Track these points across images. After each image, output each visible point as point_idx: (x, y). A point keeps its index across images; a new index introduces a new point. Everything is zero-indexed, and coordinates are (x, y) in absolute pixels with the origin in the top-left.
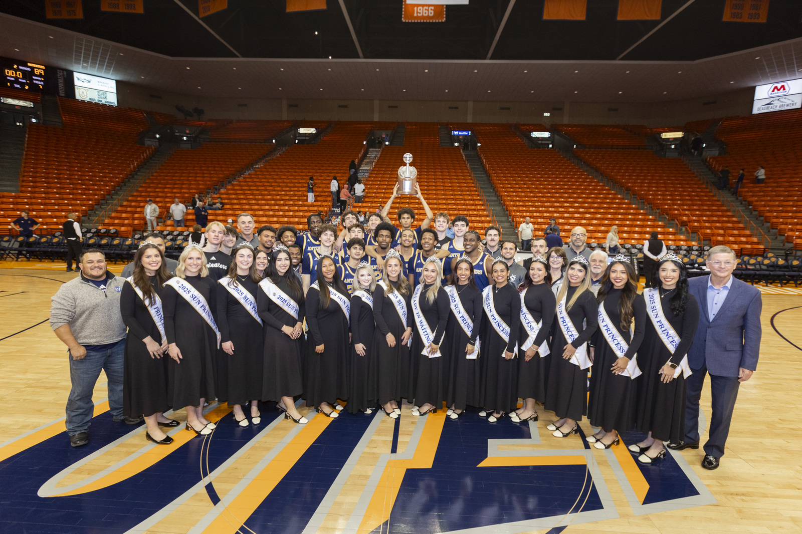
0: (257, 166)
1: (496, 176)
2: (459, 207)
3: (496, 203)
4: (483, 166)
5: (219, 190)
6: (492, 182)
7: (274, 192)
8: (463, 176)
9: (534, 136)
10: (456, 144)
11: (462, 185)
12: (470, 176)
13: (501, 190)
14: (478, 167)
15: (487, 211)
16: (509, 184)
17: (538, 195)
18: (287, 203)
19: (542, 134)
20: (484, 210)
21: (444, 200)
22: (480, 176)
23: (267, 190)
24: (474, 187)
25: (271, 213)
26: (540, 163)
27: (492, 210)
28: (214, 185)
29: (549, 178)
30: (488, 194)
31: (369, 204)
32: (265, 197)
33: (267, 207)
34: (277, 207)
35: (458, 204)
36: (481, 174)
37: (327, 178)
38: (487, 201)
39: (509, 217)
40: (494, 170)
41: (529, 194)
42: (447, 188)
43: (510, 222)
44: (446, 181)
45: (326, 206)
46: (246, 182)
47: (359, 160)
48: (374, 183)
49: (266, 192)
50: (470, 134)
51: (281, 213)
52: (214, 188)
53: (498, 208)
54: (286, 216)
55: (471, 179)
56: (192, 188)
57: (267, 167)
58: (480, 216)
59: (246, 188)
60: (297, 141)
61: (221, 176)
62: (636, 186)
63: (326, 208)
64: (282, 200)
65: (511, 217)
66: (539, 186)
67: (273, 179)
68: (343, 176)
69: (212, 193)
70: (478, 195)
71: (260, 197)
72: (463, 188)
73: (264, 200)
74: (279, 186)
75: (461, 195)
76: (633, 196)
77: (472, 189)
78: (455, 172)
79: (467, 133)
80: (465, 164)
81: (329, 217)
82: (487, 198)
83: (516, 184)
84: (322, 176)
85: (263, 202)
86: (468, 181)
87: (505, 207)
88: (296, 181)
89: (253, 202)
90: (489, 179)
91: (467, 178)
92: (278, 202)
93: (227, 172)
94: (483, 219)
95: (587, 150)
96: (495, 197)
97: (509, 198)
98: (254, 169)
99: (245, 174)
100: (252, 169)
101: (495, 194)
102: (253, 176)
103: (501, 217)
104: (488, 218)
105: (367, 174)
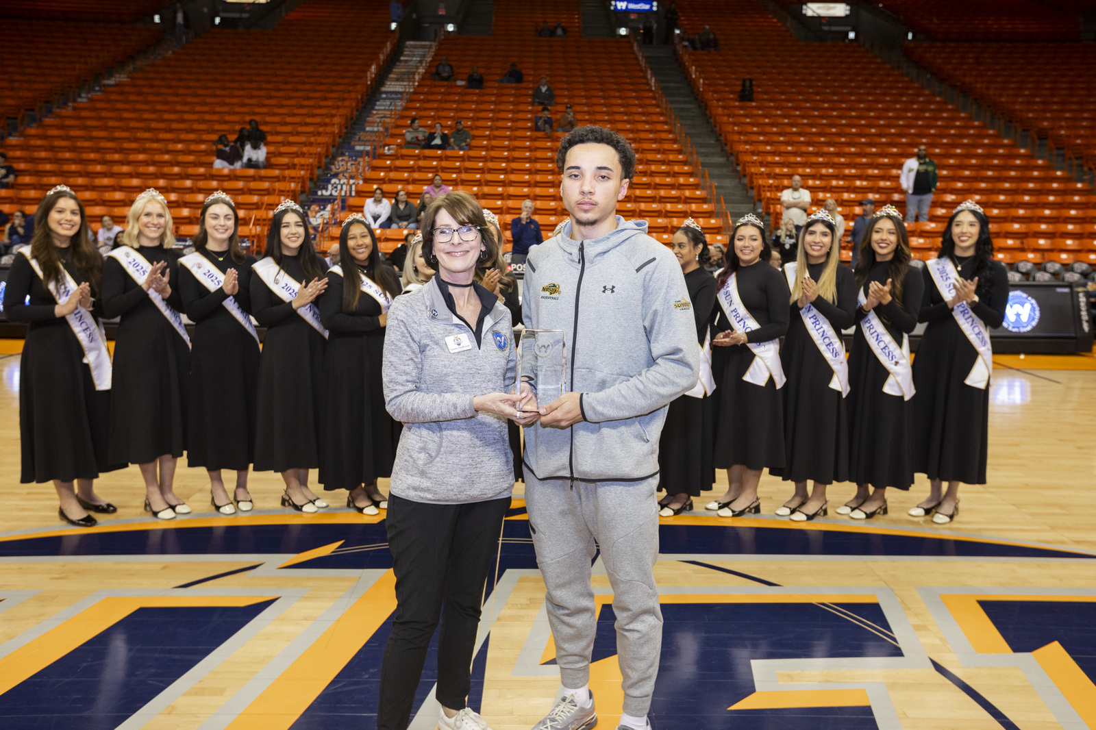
0: (112, 82)
1: (722, 107)
3: (725, 171)
4: (691, 84)
5: (4, 138)
6: (712, 120)
7: (155, 145)
8: (640, 106)
9: (809, 13)
10: (623, 31)
11: (640, 126)
12: (658, 106)
13: (736, 137)
14: (676, 85)
15: (703, 188)
16: (753, 125)
17: (826, 149)
18: (191, 171)
19: (829, 9)
20: (696, 187)
22: (682, 106)
23: (135, 140)
24: (670, 132)
26: (827, 74)
27: (716, 187)
29: (850, 109)
30: (703, 150)
31: (406, 175)
32: (132, 157)
36: (686, 102)
37: (296, 111)
38: (704, 165)
39: (758, 204)
40: (715, 92)
41: (804, 149)
45: (292, 179)
46: (79, 118)
47: (379, 68)
49: (133, 145)
50: (655, 9)
51: (173, 197)
53: (728, 183)
55: (661, 114)
57: (139, 82)
58: (686, 201)
59: (78, 133)
60: (217, 20)
61: (10, 102)
62: (1061, 128)
63: (293, 185)
64: (178, 164)
65: (763, 204)
66: (827, 130)
67: (155, 111)
68: (338, 107)
70: (680, 152)
71: (117, 157)
72: (643, 135)
73: (128, 163)
74: (171, 131)
76: (1055, 152)
77: (664, 136)
78: (620, 98)
79: (647, 7)
80: (645, 77)
82: (701, 160)
83: (772, 125)
84: (282, 106)
85: (125, 169)
86: (655, 118)
87: (746, 181)
88: (215, 117)
89: (99, 168)
90: (706, 115)
91: (651, 110)
92: (166, 170)
93: (28, 94)
95: (939, 44)
96: (723, 157)
97: (755, 158)
98: (103, 89)
99: (80, 100)
100: (97, 88)
101: (722, 150)
102: (99, 105)
103: (738, 203)
104: (705, 206)
105: (399, 103)
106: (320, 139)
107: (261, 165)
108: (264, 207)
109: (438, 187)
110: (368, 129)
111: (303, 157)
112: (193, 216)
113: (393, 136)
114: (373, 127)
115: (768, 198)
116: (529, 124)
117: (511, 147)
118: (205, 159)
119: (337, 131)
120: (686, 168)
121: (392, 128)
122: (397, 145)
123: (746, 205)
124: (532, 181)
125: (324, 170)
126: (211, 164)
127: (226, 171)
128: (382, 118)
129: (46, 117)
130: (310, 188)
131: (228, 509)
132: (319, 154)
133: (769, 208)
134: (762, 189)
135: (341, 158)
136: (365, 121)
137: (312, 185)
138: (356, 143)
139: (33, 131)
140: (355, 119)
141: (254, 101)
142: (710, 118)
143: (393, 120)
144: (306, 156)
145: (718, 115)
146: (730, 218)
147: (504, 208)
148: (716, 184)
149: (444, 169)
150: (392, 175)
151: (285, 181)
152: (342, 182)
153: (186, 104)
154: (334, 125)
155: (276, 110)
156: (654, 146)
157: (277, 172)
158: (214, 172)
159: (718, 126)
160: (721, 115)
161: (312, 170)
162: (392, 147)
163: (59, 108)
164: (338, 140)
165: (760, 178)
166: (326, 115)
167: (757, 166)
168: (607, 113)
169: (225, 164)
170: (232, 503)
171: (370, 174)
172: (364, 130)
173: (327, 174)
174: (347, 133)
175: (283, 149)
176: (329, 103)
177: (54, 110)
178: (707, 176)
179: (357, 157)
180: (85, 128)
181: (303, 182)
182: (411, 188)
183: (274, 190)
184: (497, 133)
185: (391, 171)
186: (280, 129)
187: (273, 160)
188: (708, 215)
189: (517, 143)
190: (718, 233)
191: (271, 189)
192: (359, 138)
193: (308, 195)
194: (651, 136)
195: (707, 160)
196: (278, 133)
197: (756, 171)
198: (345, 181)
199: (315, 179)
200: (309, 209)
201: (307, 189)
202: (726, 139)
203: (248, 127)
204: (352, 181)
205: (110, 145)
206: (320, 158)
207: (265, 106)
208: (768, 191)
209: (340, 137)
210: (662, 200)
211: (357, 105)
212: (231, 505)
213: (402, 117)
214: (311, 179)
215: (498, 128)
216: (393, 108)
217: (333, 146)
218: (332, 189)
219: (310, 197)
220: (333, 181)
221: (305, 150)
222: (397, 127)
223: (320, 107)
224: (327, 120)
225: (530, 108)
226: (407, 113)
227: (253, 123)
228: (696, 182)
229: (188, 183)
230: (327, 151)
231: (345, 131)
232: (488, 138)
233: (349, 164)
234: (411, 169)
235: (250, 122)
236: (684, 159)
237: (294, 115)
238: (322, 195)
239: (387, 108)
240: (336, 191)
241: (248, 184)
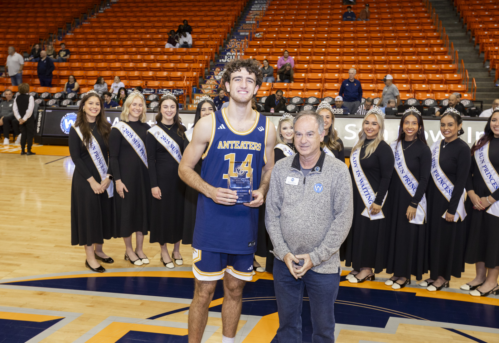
2: (404, 50)
3: (464, 41)
5: (65, 34)
6: (457, 8)
7: (136, 36)
11: (409, 15)
13: (473, 20)
15: (450, 54)
16: (486, 10)
18: (153, 50)
20: (445, 53)
21: (381, 40)
23: (126, 33)
24: (428, 18)
25: (131, 65)
27: (459, 52)
28: (59, 28)
30: (450, 28)
31: (268, 50)
32: (125, 43)
33: (126, 57)
34: (139, 57)
35: (401, 46)
37: (208, 14)
38: (451, 38)
42: (384, 21)
43: (487, 70)
44: (383, 10)
45: (206, 53)
46: (99, 22)
48: (276, 18)
49: (125, 36)
51: (144, 65)
52: (59, 32)
53: (467, 49)
54: (151, 69)
55: (423, 6)
56: (29, 33)
58: (438, 62)
59: (99, 30)
61: (68, 15)
63: (206, 57)
64: (147, 46)
65: (490, 63)
68: (231, 10)
69: (55, 38)
70: (435, 31)
71: (117, 43)
72: (411, 21)
73: (122, 46)
74: (143, 27)
75: (406, 31)
77: (424, 21)
81: (211, 69)
82: (449, 35)
84: (201, 11)
85: (121, 50)
87: (478, 47)
88: (166, 19)
89: (108, 50)
92: (141, 50)
93: (76, 10)
94: (443, 66)
96: (463, 32)
97: (486, 33)
98: (111, 5)
99: (100, 11)
100: (108, 5)
101: (463, 27)
102: (109, 14)
103: (473, 62)
104: (451, 66)
105: (264, 6)
106: (221, 30)
107: (190, 46)
108: (191, 70)
109: (286, 58)
110: (247, 22)
111: (212, 40)
112: (154, 76)
113: (261, 26)
114: (251, 21)
115: (494, 60)
116: (340, 17)
117: (329, 31)
118: (160, 43)
119: (230, 25)
120: (438, 41)
121: (261, 22)
122: (263, 32)
123: (478, 64)
124: (342, 52)
125: (223, 48)
126: (164, 45)
127: (171, 50)
128: (255, 15)
129: (84, 22)
130: (215, 58)
131: (170, 265)
132: (221, 38)
133: (495, 66)
134: (490, 53)
135: (232, 40)
136: (246, 17)
137: (217, 56)
138: (241, 31)
139: (78, 30)
140: (240, 16)
141: (186, 9)
142: (456, 7)
143: (261, 17)
144: (214, 40)
145: (462, 5)
146: (467, 72)
147: (325, 69)
148: (458, 50)
149: (290, 46)
150: (261, 50)
151: (202, 55)
152: (232, 54)
153: (152, 11)
154: (229, 21)
155: (198, 14)
156: (418, 27)
157: (198, 50)
158: (165, 50)
159: (461, 12)
160: (464, 5)
161: (217, 48)
162: (260, 33)
163: (90, 16)
164: (231, 29)
165: (489, 46)
166: (225, 16)
167: (487, 38)
168: (388, 8)
169: (171, 45)
170: (172, 262)
171: (248, 50)
172: (245, 23)
173: (225, 49)
174: (235, 25)
175: (201, 36)
176: (226, 8)
177: (88, 18)
178: (453, 45)
179: (241, 39)
180: (102, 27)
181: (212, 55)
182: (271, 58)
183: (197, 60)
184: (321, 23)
185: (260, 48)
186: (200, 24)
187: (196, 43)
188: (452, 71)
189: (333, 29)
190: (459, 83)
191: (195, 59)
192: (242, 28)
193: (214, 62)
194: (416, 21)
195: (453, 35)
196: (198, 27)
197: (487, 42)
198: (235, 54)
199: (218, 53)
200: (215, 70)
201: (214, 59)
202: (466, 20)
203: (182, 24)
204: (238, 54)
205: (114, 36)
206: (221, 41)
207: (192, 11)
208: (495, 54)
209: (232, 27)
210: (422, 62)
211: (242, 9)
212: (172, 263)
213: (267, 15)
214: (216, 53)
215: (321, 20)
216: (261, 9)
217: (228, 33)
218: (227, 58)
219: (215, 63)
220: (228, 54)
221: (213, 36)
222: (264, 21)
223: (221, 11)
224: (225, 18)
225: (341, 6)
226: (269, 13)
227: (185, 22)
228: (445, 50)
229: (152, 57)
230: (225, 36)
231: (234, 24)
232: (316, 26)
233: (237, 43)
234: (271, 46)
235: (184, 21)
236: (438, 35)
237: (207, 16)
238: (222, 62)
239: (258, 9)
240: (229, 60)
241: (183, 57)
